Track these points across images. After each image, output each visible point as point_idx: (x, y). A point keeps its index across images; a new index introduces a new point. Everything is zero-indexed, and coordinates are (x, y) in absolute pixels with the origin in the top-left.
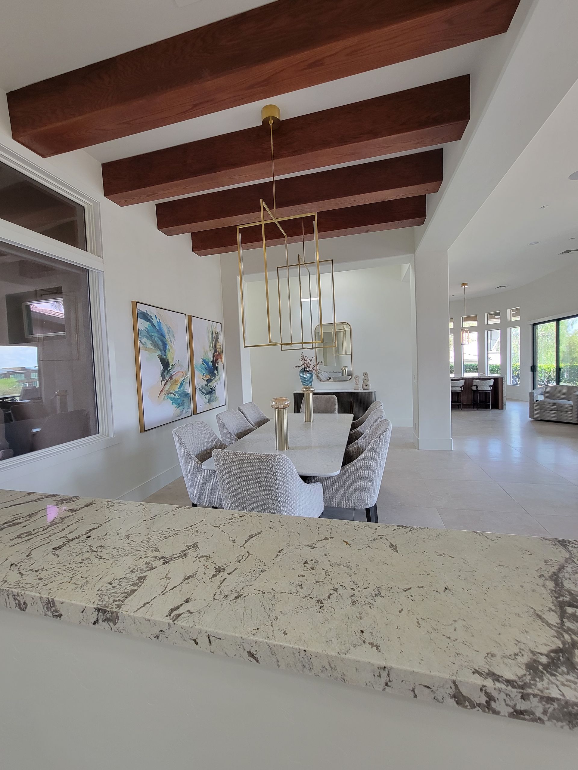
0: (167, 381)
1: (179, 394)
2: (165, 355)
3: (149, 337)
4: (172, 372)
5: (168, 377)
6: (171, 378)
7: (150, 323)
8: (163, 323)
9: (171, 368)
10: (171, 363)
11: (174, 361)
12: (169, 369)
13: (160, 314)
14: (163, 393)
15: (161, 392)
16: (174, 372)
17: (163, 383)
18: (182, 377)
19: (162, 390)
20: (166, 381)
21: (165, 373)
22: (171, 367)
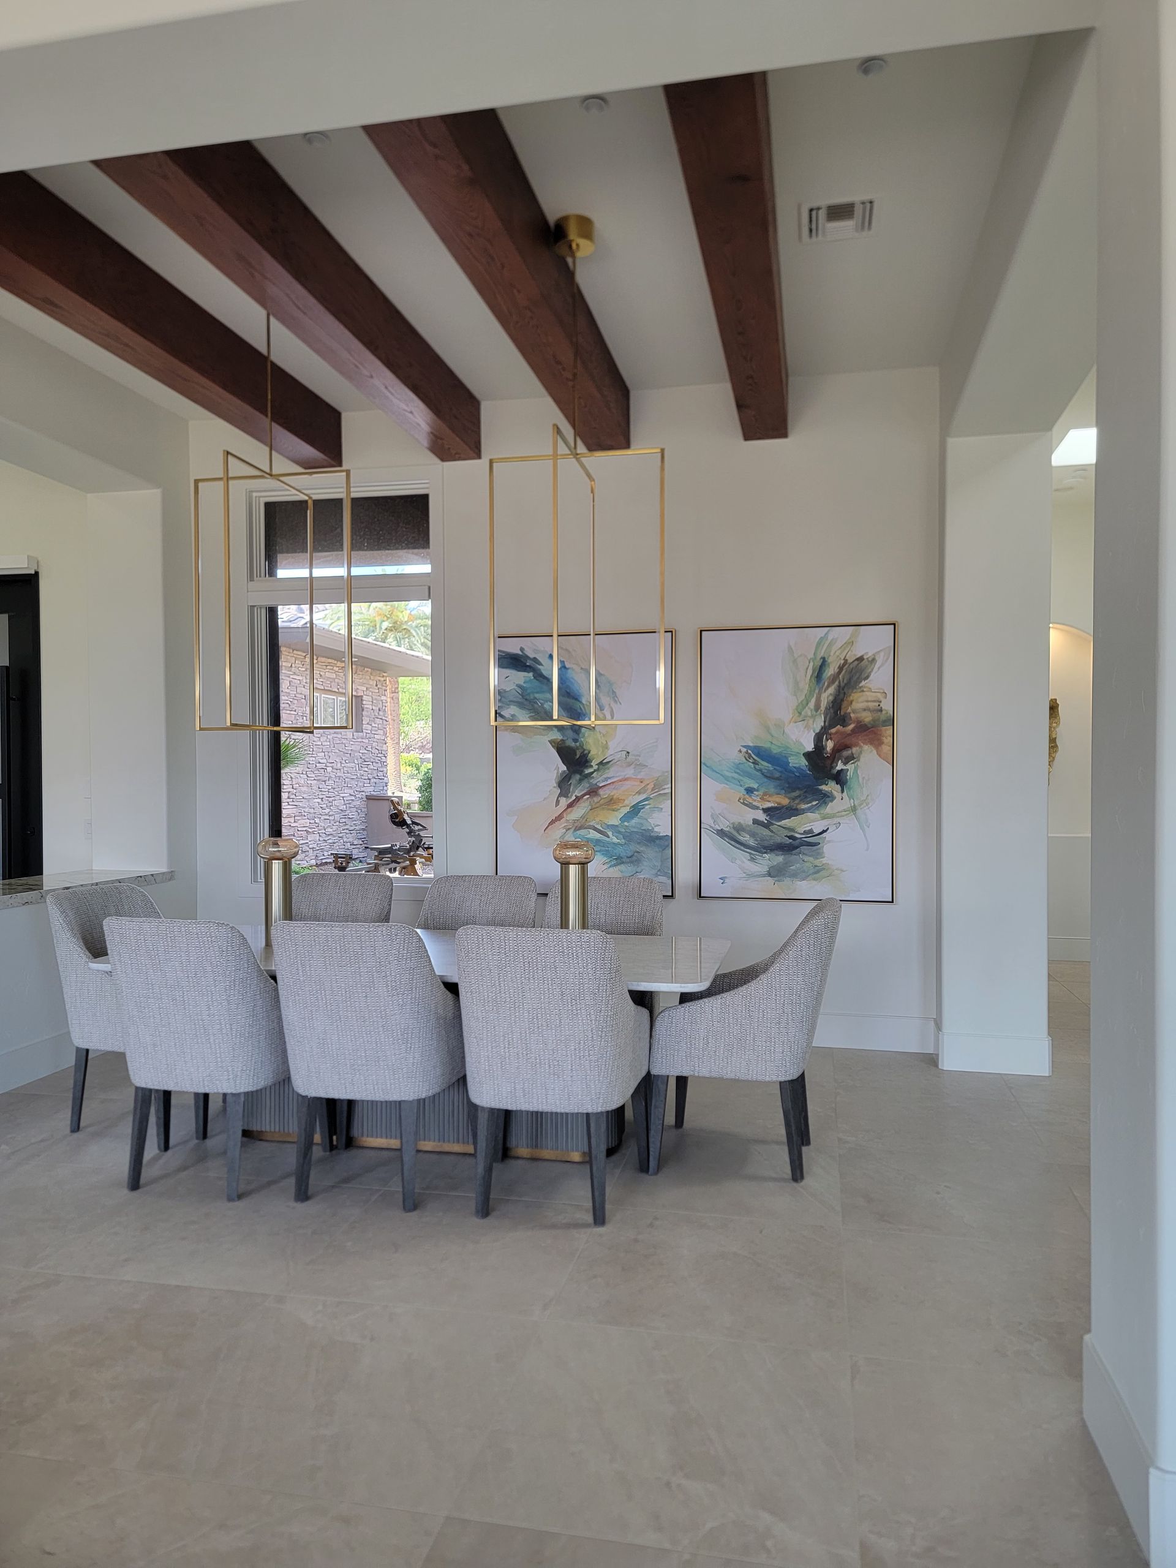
0: (578, 799)
1: (620, 832)
2: (576, 740)
3: (526, 703)
4: (598, 779)
5: (582, 790)
6: (593, 792)
7: (531, 675)
8: (574, 667)
9: (595, 771)
10: (596, 755)
11: (610, 752)
12: (587, 771)
13: (566, 650)
14: (562, 824)
15: (552, 822)
16: (606, 779)
17: (564, 802)
18: (639, 793)
19: (559, 818)
20: (574, 798)
21: (573, 781)
22: (596, 767)
